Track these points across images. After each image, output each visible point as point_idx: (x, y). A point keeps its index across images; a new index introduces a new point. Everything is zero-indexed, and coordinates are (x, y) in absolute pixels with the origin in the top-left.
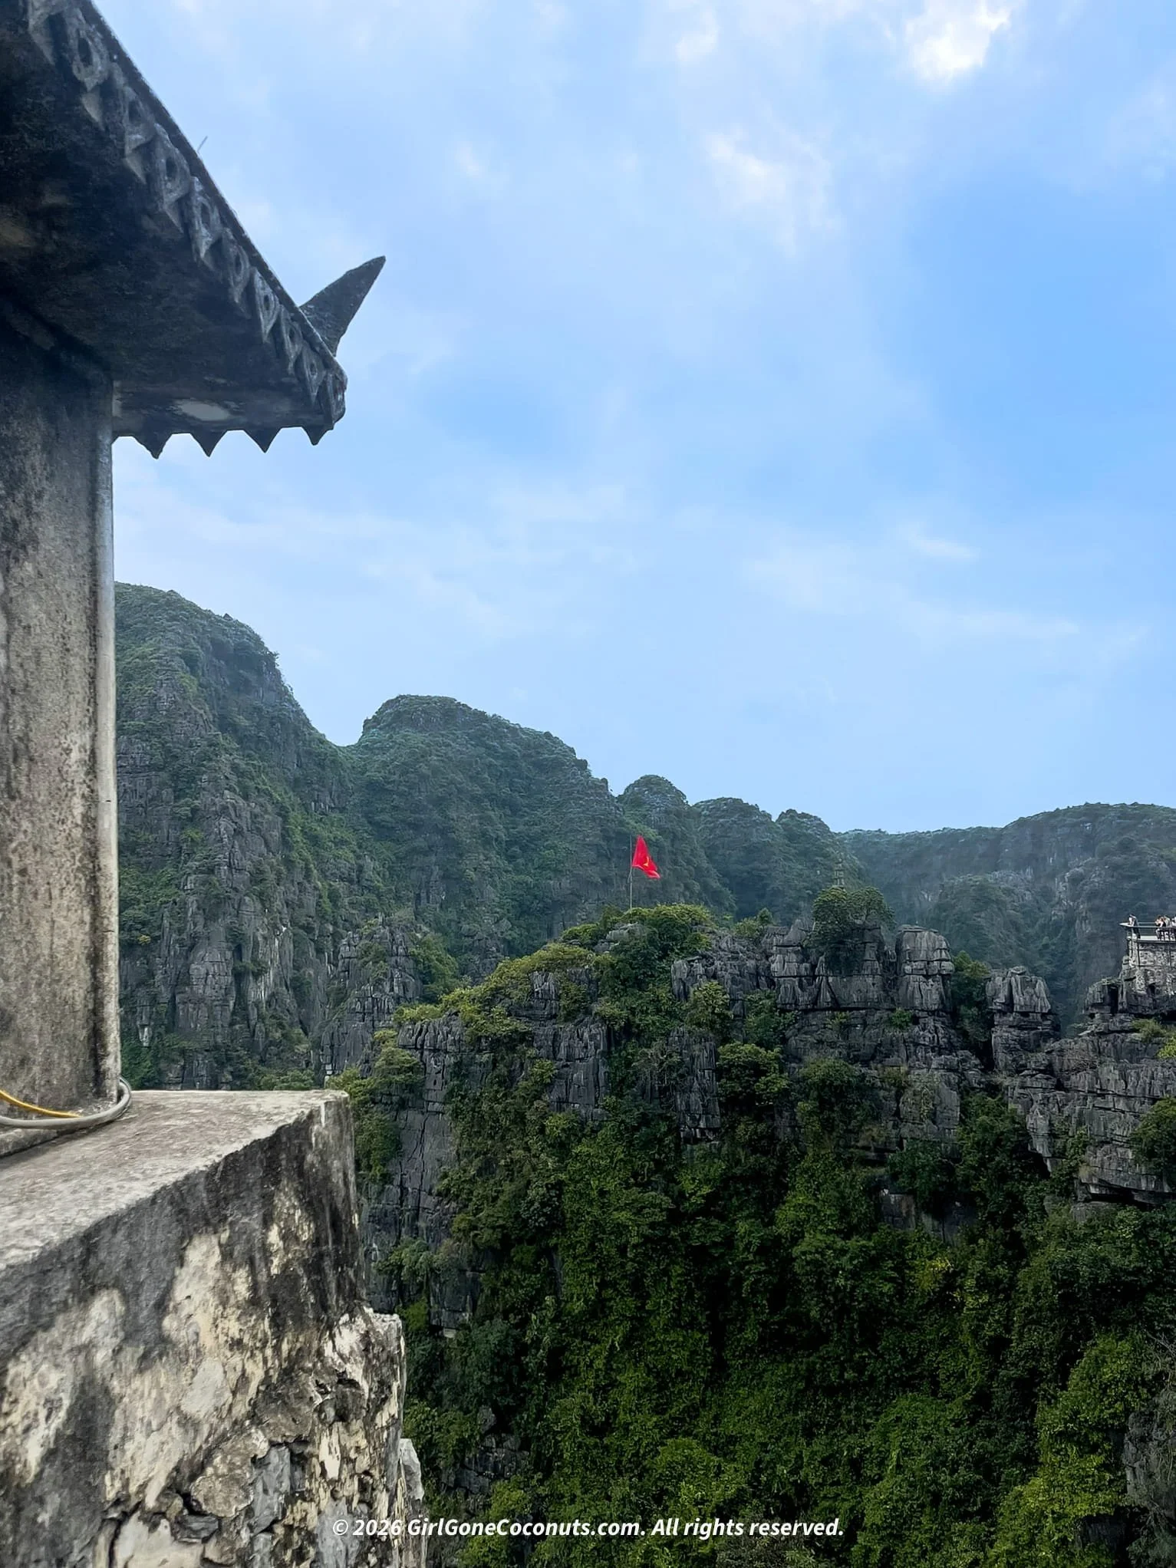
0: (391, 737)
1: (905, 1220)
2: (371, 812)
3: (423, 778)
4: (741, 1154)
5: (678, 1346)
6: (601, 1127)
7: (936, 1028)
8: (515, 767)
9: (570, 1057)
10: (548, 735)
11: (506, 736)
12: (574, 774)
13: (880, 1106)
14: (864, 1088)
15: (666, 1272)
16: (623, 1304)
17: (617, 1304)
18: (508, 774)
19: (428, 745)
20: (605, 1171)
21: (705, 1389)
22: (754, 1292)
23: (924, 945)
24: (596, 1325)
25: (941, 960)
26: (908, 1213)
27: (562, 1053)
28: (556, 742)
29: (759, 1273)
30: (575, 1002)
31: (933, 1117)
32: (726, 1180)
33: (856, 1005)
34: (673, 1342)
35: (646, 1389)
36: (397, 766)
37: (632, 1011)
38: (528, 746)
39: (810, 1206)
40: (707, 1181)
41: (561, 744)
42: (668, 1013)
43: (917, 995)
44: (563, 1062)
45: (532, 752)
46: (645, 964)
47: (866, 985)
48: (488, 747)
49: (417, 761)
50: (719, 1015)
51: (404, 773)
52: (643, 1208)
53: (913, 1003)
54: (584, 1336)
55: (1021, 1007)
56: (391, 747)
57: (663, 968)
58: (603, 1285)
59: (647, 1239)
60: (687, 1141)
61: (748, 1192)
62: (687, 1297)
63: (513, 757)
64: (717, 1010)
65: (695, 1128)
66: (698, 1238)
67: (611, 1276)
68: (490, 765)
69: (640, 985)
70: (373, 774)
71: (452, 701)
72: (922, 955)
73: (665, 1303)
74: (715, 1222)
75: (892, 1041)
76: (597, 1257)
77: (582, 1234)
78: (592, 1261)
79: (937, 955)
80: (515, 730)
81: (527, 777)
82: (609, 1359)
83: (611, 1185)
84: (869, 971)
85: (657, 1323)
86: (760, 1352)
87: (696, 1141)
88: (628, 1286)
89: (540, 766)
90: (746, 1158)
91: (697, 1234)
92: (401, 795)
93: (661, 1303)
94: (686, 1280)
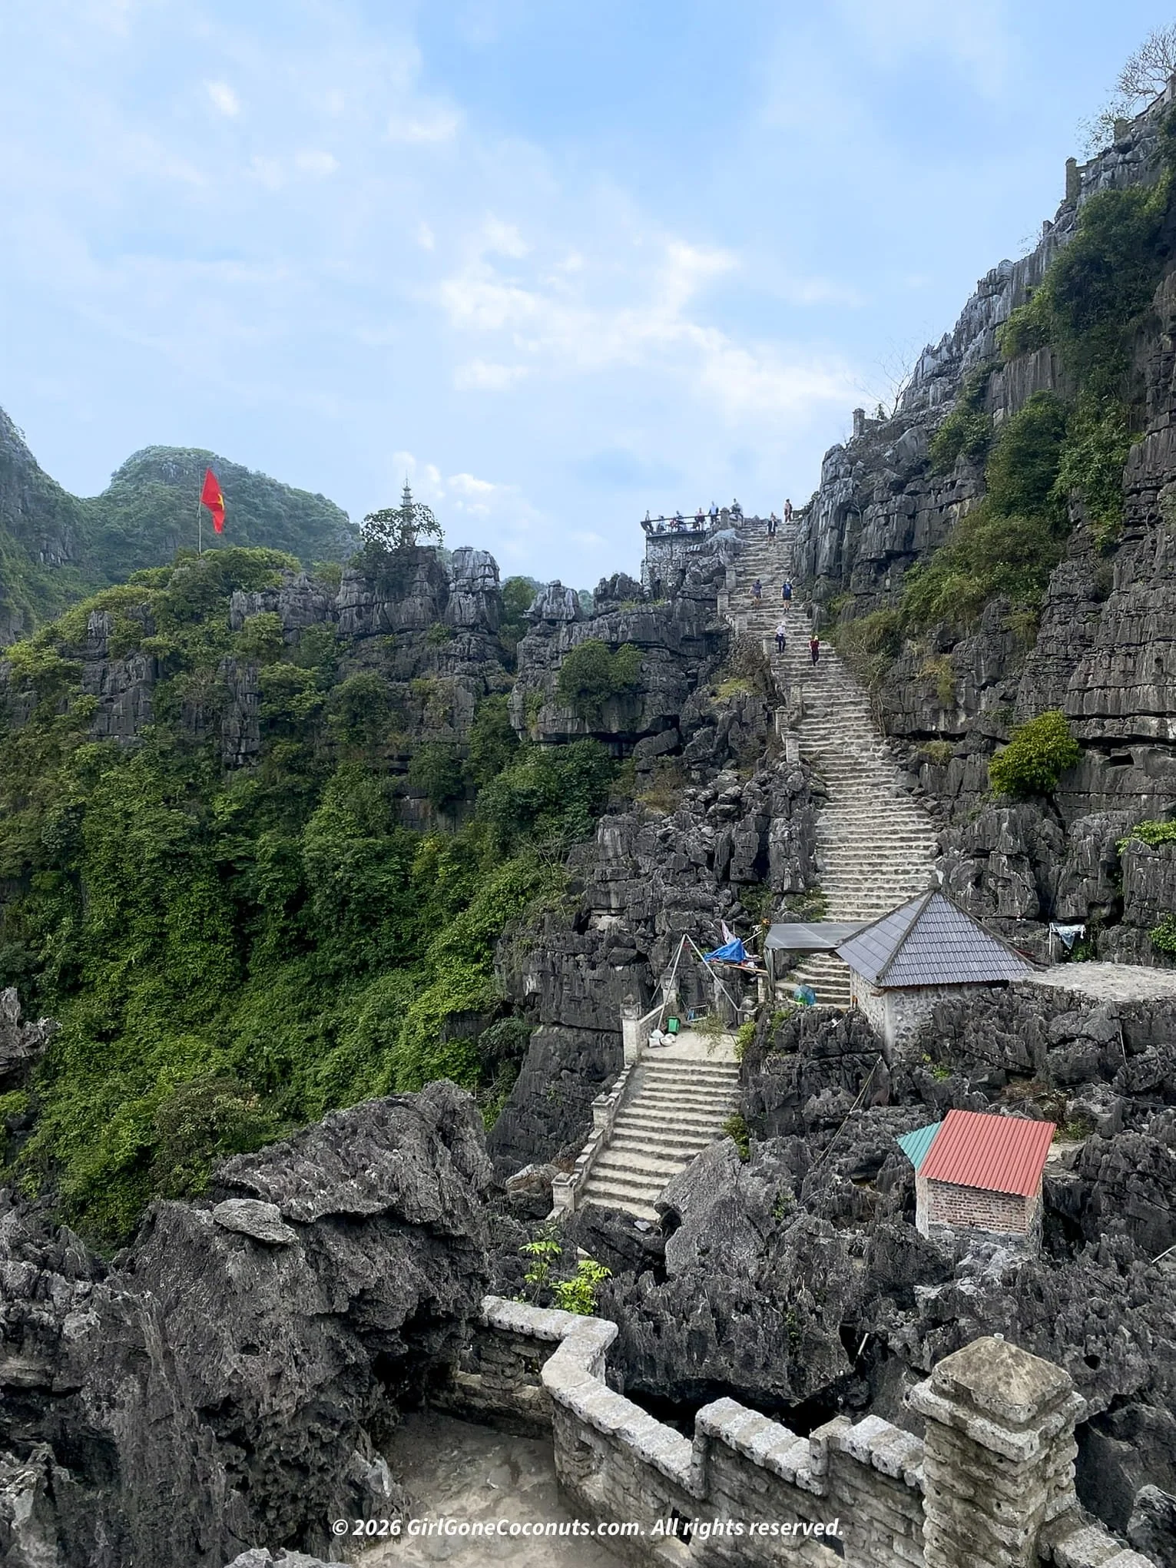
0: (137, 488)
1: (423, 821)
2: (112, 567)
3: (172, 531)
4: (277, 773)
5: (196, 957)
6: (135, 753)
7: (470, 640)
8: (280, 526)
9: (114, 691)
10: (320, 497)
11: (270, 494)
12: (344, 538)
13: (408, 717)
14: (395, 702)
15: (187, 887)
16: (143, 922)
17: (139, 923)
18: (271, 535)
19: (178, 498)
20: (131, 794)
21: (221, 996)
22: (270, 898)
23: (471, 563)
24: (117, 944)
25: (484, 577)
26: (426, 814)
27: (107, 687)
28: (329, 505)
29: (275, 880)
30: (126, 637)
31: (450, 718)
32: (259, 800)
33: (406, 626)
34: (190, 953)
35: (156, 996)
36: (141, 519)
37: (184, 643)
38: (295, 507)
39: (333, 814)
40: (237, 800)
41: (333, 506)
42: (220, 644)
43: (457, 611)
44: (107, 696)
45: (299, 512)
46: (203, 598)
47: (415, 605)
48: (247, 503)
49: (164, 514)
50: (267, 641)
51: (150, 526)
52: (165, 826)
53: (453, 619)
54: (104, 954)
55: (548, 614)
56: (137, 499)
57: (224, 603)
58: (125, 904)
59: (165, 854)
60: (228, 767)
61: (282, 810)
62: (211, 911)
63: (278, 516)
64: (264, 636)
65: (237, 754)
66: (223, 852)
67: (133, 895)
68: (249, 524)
69: (197, 618)
70: (114, 525)
71: (208, 454)
72: (468, 573)
73: (184, 916)
74: (241, 838)
75: (428, 656)
76: (119, 878)
77: (103, 855)
78: (112, 882)
79: (480, 572)
80: (280, 489)
81: (293, 539)
82: (126, 972)
83: (136, 806)
84: (418, 592)
85: (174, 936)
86: (281, 959)
87: (237, 767)
88: (148, 904)
89: (307, 528)
90: (282, 776)
91: (222, 850)
92: (146, 549)
93: (179, 916)
94: (210, 897)
